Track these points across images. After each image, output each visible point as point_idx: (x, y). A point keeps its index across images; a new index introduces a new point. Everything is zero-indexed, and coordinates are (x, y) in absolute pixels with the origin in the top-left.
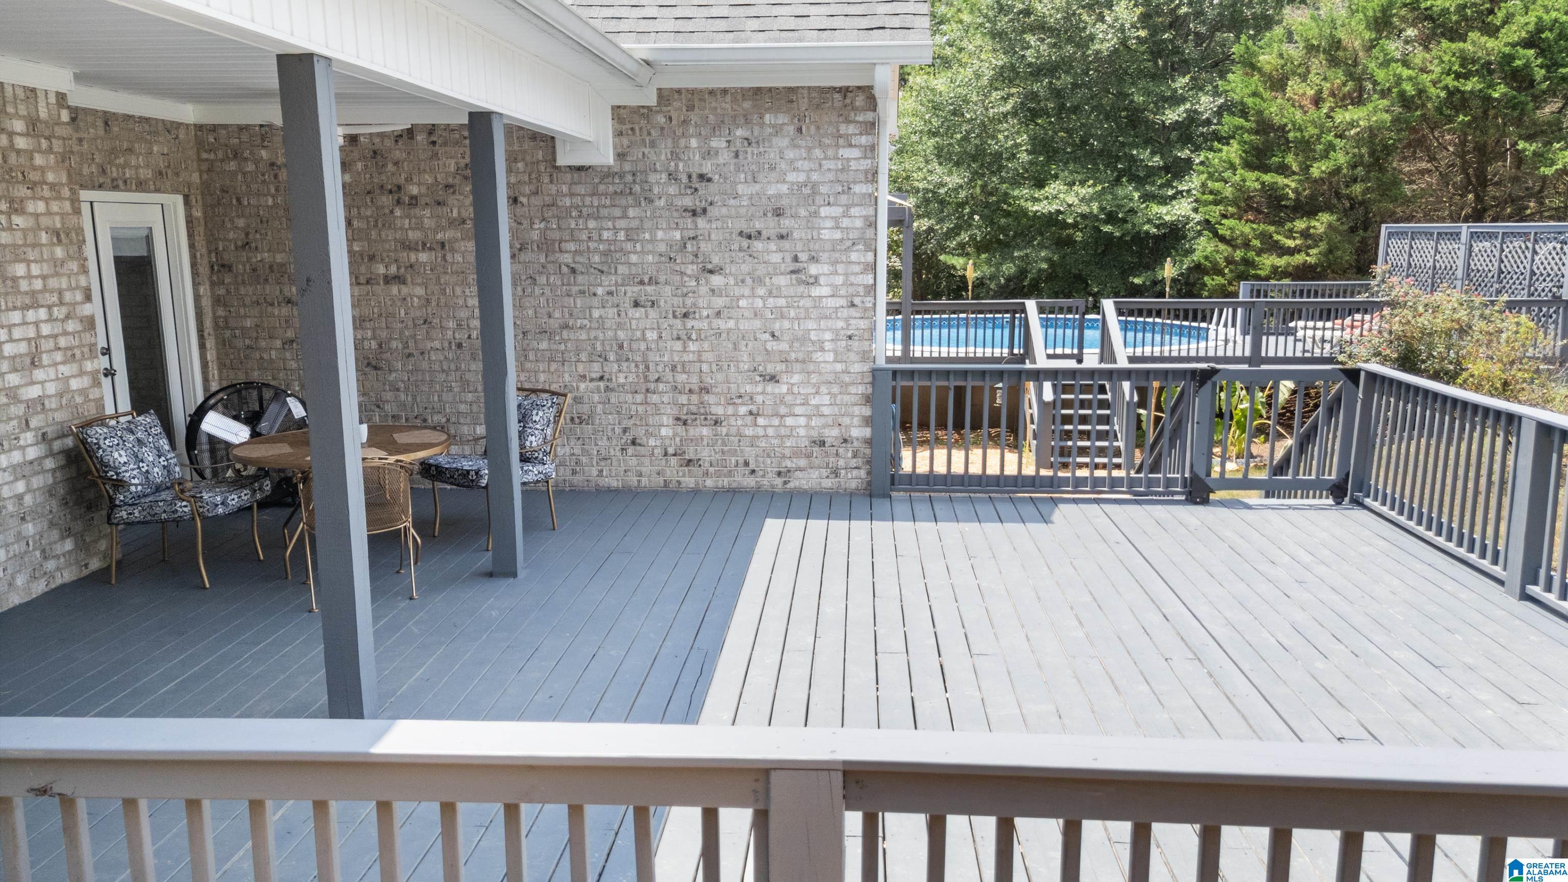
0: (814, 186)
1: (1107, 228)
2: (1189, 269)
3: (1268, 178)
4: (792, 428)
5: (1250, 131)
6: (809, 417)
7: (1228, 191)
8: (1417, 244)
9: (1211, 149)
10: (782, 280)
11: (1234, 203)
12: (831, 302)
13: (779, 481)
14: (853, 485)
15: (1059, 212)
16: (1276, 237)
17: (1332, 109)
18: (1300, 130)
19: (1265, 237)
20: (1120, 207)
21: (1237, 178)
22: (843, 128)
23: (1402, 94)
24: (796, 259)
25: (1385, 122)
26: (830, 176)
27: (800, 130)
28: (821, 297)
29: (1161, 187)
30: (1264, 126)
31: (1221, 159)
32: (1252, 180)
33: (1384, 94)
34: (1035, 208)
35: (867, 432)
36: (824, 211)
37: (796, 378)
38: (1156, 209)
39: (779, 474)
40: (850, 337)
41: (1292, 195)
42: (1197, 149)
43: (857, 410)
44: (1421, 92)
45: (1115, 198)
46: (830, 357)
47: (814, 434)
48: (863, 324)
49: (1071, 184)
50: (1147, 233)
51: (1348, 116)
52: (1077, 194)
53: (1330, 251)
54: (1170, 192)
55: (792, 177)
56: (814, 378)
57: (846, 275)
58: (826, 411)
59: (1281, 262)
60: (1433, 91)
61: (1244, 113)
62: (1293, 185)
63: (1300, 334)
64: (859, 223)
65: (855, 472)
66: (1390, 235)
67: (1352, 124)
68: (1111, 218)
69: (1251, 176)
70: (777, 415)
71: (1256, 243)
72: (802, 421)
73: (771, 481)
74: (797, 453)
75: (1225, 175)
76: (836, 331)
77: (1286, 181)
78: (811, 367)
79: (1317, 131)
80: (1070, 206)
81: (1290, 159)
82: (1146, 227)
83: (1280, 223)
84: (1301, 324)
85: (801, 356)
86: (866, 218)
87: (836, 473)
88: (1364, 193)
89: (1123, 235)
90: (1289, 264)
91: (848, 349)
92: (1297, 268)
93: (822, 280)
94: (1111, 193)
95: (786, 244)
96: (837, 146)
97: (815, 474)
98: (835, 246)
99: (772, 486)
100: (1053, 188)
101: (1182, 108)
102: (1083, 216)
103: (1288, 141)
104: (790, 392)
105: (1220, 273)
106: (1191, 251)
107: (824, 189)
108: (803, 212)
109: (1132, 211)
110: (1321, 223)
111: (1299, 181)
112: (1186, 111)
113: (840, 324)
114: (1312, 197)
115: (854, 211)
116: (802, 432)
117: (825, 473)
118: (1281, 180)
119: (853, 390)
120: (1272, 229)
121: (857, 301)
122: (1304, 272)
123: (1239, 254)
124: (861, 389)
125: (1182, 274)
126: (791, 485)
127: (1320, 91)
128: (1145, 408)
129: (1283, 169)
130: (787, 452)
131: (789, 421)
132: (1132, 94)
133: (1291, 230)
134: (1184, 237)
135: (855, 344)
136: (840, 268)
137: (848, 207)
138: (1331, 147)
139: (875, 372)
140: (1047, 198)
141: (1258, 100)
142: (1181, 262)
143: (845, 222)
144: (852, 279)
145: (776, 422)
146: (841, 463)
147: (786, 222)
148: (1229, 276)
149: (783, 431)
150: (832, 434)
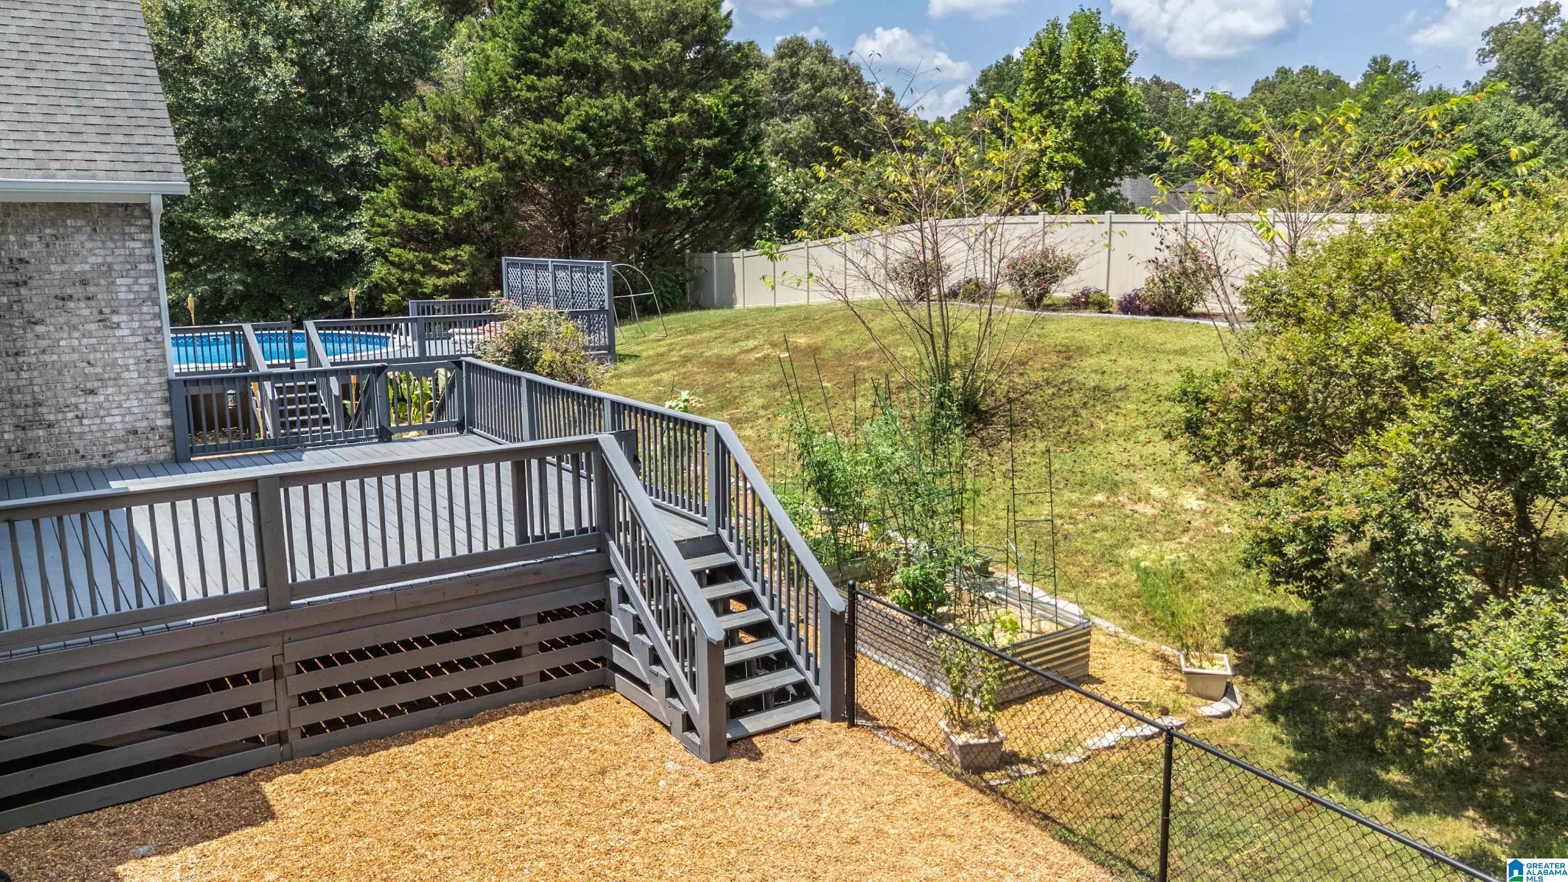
0: (110, 266)
1: (294, 254)
2: (369, 287)
3: (421, 216)
4: (111, 424)
5: (403, 178)
6: (123, 416)
7: (392, 226)
8: (525, 272)
9: (374, 189)
10: (93, 327)
11: (399, 234)
12: (132, 339)
13: (104, 461)
14: (162, 457)
15: (246, 239)
16: (434, 263)
17: (460, 166)
18: (440, 181)
19: (425, 263)
20: (303, 235)
21: (398, 215)
22: (127, 230)
23: (506, 159)
24: (101, 312)
25: (497, 179)
26: (121, 259)
27: (95, 230)
28: (123, 336)
29: (337, 218)
30: (413, 175)
31: (383, 199)
32: (410, 217)
33: (495, 158)
34: (223, 236)
35: (168, 422)
36: (119, 281)
37: (110, 391)
38: (335, 240)
39: (104, 456)
40: (148, 361)
41: (441, 230)
42: (364, 188)
43: (159, 408)
44: (520, 158)
45: (297, 227)
46: (135, 375)
47: (129, 426)
48: (157, 352)
49: (254, 215)
50: (330, 258)
51: (472, 173)
52: (262, 225)
53: (474, 274)
54: (345, 224)
55: (92, 260)
56: (124, 390)
57: (141, 321)
58: (136, 410)
59: (440, 282)
60: (527, 157)
61: (396, 162)
62: (441, 222)
63: (457, 337)
64: (146, 288)
65: (162, 449)
66: (508, 265)
67: (475, 179)
68: (296, 245)
69: (409, 214)
70: (98, 416)
71: (419, 267)
72: (118, 419)
73: (98, 460)
74: (116, 440)
75: (388, 212)
76: (138, 358)
77: (435, 219)
78: (121, 382)
79: (451, 183)
80: (257, 234)
81: (436, 202)
82: (328, 253)
83: (435, 252)
84: (457, 330)
85: (112, 376)
86: (151, 285)
87: (148, 450)
88: (492, 229)
89: (309, 260)
90: (446, 284)
91: (148, 369)
92: (452, 286)
93: (123, 325)
94: (294, 224)
95: (93, 303)
96: (124, 240)
97: (132, 454)
98: (129, 303)
99: (100, 465)
100: (237, 218)
101: (345, 155)
102: (271, 243)
103: (432, 189)
104: (107, 400)
105: (395, 291)
106: (369, 273)
107: (117, 267)
108: (103, 282)
109: (314, 240)
110: (465, 252)
111: (445, 220)
112: (349, 156)
113: (140, 353)
114: (457, 231)
115: (141, 281)
116: (119, 426)
117: (139, 451)
118: (432, 218)
119: (155, 395)
120: (430, 256)
121: (150, 337)
122: (457, 291)
123: (407, 276)
124: (160, 394)
125: (363, 292)
126: (115, 462)
127: (450, 152)
128: (348, 399)
129: (432, 210)
130: (109, 441)
131: (108, 420)
132: (300, 139)
133: (444, 257)
134: (363, 261)
135: (153, 366)
136: (136, 317)
137: (137, 278)
138: (463, 196)
139: (169, 382)
140: (233, 226)
141: (405, 155)
142: (362, 282)
143: (136, 288)
144: (145, 324)
145: (98, 421)
146: (151, 444)
147: (91, 289)
148: (402, 293)
149: (104, 427)
150: (142, 425)
